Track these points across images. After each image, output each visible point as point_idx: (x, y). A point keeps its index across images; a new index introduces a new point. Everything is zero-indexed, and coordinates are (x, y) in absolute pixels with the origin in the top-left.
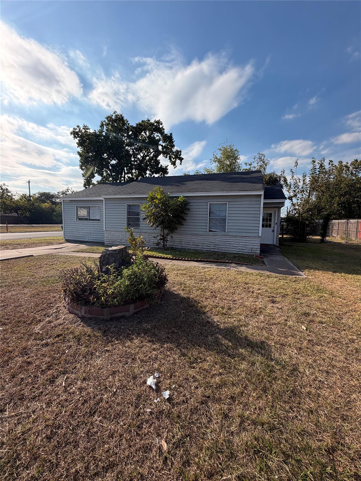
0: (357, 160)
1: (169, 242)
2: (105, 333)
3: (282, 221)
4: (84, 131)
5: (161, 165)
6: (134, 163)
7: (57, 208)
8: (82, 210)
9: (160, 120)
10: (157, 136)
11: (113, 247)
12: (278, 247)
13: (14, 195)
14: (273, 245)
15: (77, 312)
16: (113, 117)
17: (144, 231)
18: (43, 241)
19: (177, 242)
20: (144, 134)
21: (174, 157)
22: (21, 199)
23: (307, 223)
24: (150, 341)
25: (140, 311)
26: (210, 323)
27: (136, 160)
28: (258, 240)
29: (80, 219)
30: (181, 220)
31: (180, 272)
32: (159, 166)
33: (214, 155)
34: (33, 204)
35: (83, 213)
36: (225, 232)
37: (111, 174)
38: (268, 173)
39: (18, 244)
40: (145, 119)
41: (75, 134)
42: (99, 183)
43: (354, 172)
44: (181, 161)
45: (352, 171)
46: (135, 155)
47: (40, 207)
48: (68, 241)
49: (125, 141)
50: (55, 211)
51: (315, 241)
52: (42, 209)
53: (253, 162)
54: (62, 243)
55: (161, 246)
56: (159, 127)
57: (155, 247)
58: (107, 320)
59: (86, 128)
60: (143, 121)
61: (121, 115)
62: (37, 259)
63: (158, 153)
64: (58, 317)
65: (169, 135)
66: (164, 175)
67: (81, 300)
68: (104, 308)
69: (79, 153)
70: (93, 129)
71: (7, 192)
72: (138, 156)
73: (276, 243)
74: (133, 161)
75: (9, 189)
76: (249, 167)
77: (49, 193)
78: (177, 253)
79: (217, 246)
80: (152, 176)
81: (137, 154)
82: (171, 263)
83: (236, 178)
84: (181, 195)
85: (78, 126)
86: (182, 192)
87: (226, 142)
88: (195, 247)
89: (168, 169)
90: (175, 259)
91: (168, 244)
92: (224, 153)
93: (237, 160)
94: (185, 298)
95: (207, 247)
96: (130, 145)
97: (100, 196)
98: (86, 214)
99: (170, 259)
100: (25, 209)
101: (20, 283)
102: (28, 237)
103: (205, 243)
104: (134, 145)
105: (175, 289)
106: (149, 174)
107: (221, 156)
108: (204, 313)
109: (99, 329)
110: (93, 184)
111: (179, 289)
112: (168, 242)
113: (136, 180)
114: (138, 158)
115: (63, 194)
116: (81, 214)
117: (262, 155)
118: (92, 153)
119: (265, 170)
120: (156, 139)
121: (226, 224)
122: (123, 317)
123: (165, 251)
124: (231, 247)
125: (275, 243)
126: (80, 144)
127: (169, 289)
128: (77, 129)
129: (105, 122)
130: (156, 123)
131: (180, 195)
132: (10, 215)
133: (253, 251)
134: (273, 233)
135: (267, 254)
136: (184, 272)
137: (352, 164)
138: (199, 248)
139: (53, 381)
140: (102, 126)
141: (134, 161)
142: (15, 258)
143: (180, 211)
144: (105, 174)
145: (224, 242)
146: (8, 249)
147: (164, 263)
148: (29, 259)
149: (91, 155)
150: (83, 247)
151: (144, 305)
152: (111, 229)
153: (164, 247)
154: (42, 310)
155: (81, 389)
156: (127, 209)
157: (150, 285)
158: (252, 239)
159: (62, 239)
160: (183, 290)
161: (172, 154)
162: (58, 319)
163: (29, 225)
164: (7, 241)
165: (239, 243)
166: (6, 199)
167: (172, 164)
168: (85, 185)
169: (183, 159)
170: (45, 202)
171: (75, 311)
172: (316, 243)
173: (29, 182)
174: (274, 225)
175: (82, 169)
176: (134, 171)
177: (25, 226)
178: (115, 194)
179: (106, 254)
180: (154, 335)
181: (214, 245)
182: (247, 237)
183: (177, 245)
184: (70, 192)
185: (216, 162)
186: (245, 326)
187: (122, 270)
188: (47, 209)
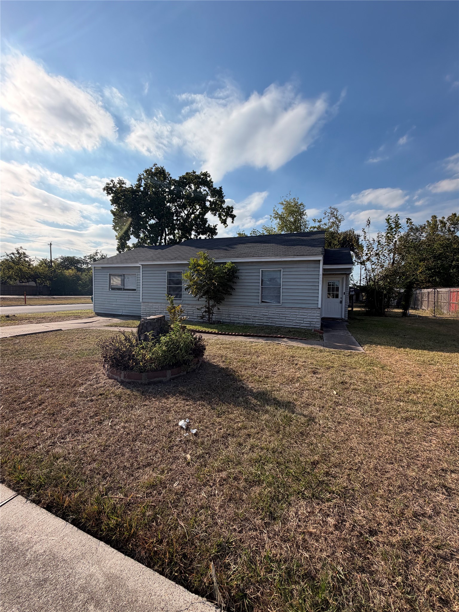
0: (455, 214)
1: (216, 315)
2: (143, 393)
3: (351, 290)
4: (119, 186)
5: (209, 225)
6: (177, 222)
7: (84, 276)
8: (115, 278)
9: (207, 172)
10: (204, 189)
11: (151, 316)
12: (347, 321)
13: (33, 260)
14: (341, 319)
15: (116, 377)
16: (153, 170)
17: (187, 302)
18: (70, 315)
19: (224, 315)
20: (189, 189)
21: (224, 214)
22: (40, 266)
23: (385, 292)
24: (184, 400)
25: (177, 378)
26: (244, 388)
27: (179, 218)
28: (318, 312)
29: (113, 289)
30: (229, 290)
31: (225, 346)
32: (207, 225)
33: (274, 210)
34: (55, 271)
35: (116, 281)
36: (279, 302)
37: (150, 235)
38: (344, 231)
39: (43, 318)
40: (190, 171)
41: (108, 189)
42: (135, 246)
43: (452, 229)
44: (233, 219)
45: (449, 228)
46: (178, 213)
47: (62, 275)
48: (98, 314)
49: (167, 197)
50: (81, 279)
51: (396, 315)
52: (65, 277)
53: (324, 218)
54: (92, 317)
55: (206, 319)
56: (207, 180)
57: (200, 320)
58: (145, 385)
59: (121, 182)
60: (187, 173)
61: (162, 168)
62: (67, 333)
63: (205, 209)
64: (98, 382)
65: (219, 189)
66: (212, 236)
67: (121, 365)
68: (142, 372)
69: (112, 212)
70: (129, 183)
71: (24, 257)
72: (181, 214)
73: (345, 317)
74: (175, 220)
75: (27, 253)
76: (319, 224)
77: (74, 257)
78: (224, 327)
79: (271, 319)
80: (198, 237)
81: (180, 212)
82: (216, 338)
83: (294, 240)
84: (229, 261)
85: (112, 181)
86: (231, 257)
87: (289, 195)
88: (245, 321)
89: (216, 229)
90: (221, 334)
91: (214, 317)
92: (286, 208)
93: (303, 217)
94: (224, 369)
95: (259, 321)
96: (172, 201)
97: (136, 262)
98: (120, 282)
99: (215, 333)
100: (46, 277)
101: (54, 355)
102: (51, 310)
103: (257, 315)
104: (176, 201)
105: (215, 360)
106: (195, 235)
107: (284, 211)
108: (241, 381)
109: (138, 391)
110: (128, 247)
111: (219, 361)
112: (214, 315)
113: (178, 243)
114: (182, 216)
115: (90, 258)
116: (114, 283)
117: (334, 209)
118: (127, 212)
119: (338, 227)
120: (203, 193)
121: (280, 294)
122: (160, 382)
123: (210, 326)
124: (287, 321)
125: (343, 317)
126: (114, 201)
127: (209, 361)
128: (110, 184)
129: (144, 176)
130: (202, 175)
131: (227, 261)
132: (27, 284)
133: (312, 325)
134: (340, 304)
135: (330, 329)
136: (228, 346)
137: (449, 219)
138: (250, 322)
139: (101, 423)
140: (140, 180)
141: (177, 220)
142: (43, 332)
143: (227, 279)
144: (142, 235)
145: (278, 315)
146: (32, 323)
147: (207, 338)
148: (58, 333)
149: (127, 214)
150: (116, 320)
151: (181, 372)
152: (149, 301)
153: (209, 320)
154: (82, 376)
155: (124, 427)
156: (168, 277)
157: (186, 351)
158: (310, 311)
159: (92, 313)
160: (224, 362)
161: (222, 211)
162: (99, 383)
163: (49, 297)
164: (30, 315)
165: (295, 316)
166: (23, 265)
167: (222, 223)
168: (118, 249)
169: (235, 216)
170: (68, 268)
171: (114, 376)
172: (397, 317)
173: (51, 244)
174: (342, 296)
175: (116, 230)
176: (176, 232)
177: (45, 298)
178: (154, 260)
179: (145, 323)
180: (189, 395)
181: (267, 318)
182: (305, 309)
183: (225, 318)
184: (99, 256)
185: (277, 219)
186: (277, 390)
187: (160, 337)
188: (71, 277)
